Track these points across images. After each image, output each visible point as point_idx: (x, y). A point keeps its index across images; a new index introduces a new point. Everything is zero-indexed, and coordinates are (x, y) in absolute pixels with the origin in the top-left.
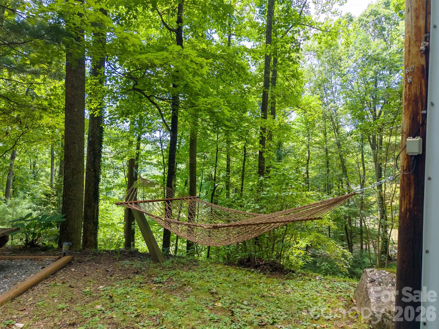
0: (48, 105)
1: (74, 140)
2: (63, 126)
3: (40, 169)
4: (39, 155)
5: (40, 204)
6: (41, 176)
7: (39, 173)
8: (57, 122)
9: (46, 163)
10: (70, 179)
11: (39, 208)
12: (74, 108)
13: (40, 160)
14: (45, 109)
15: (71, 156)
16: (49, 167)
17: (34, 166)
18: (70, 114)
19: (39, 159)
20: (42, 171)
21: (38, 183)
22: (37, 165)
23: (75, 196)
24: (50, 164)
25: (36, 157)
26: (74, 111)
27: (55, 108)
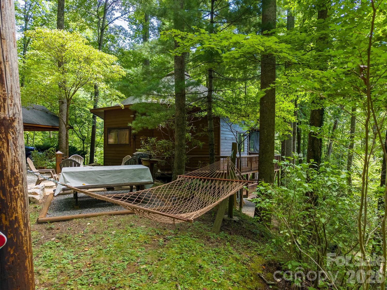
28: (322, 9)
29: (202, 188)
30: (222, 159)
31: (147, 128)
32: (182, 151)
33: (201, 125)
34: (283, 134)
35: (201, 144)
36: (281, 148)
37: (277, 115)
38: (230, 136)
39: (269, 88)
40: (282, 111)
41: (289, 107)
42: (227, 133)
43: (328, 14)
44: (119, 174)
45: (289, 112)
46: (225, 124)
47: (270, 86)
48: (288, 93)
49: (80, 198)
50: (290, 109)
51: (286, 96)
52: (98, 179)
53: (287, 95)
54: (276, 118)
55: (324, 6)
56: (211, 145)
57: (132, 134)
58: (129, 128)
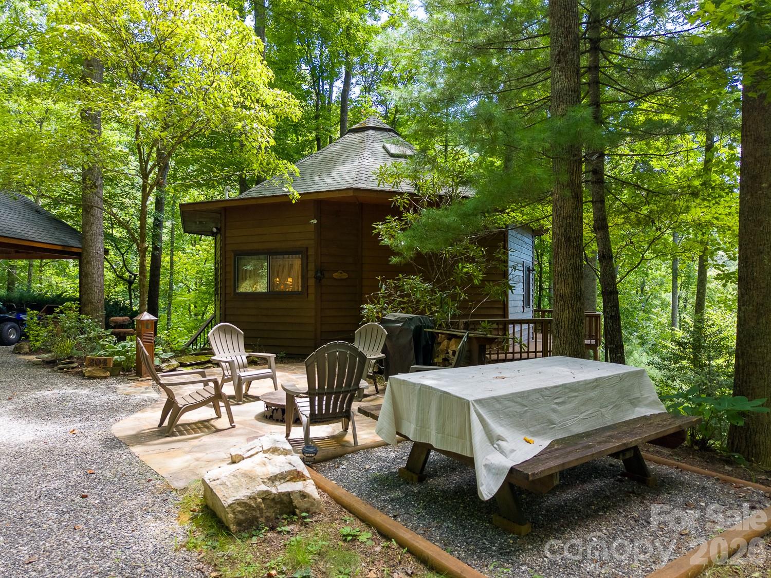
0: (701, 185)
1: (761, 247)
2: (734, 222)
3: (651, 294)
4: (650, 271)
5: (669, 359)
6: (655, 307)
7: (650, 300)
8: (716, 215)
9: (661, 284)
10: (752, 324)
11: (665, 365)
12: (761, 183)
13: (652, 279)
14: (695, 194)
15: (753, 279)
16: (666, 291)
17: (642, 290)
18: (752, 195)
19: (651, 277)
20: (655, 298)
21: (649, 319)
22: (647, 287)
23: (763, 358)
24: (669, 286)
25: (647, 275)
26: (761, 189)
27: (713, 188)
57: (311, 266)
58: (302, 252)
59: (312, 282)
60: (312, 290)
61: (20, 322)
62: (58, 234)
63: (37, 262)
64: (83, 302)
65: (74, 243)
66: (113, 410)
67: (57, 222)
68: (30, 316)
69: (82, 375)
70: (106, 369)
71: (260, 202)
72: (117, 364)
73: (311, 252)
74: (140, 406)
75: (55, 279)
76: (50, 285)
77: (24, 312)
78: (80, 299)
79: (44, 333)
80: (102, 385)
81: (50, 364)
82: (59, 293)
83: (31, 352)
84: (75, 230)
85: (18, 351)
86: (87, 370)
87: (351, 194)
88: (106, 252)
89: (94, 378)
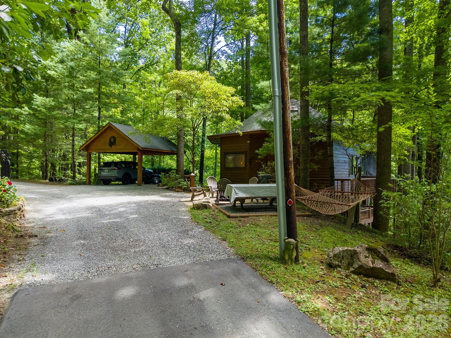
28: (438, 45)
29: (339, 198)
30: (336, 182)
31: (270, 154)
32: (307, 173)
33: (316, 149)
34: (399, 159)
35: (315, 167)
36: (397, 171)
37: (394, 140)
38: (342, 159)
39: (387, 126)
40: (398, 137)
41: (406, 132)
42: (339, 156)
43: (444, 48)
44: (268, 189)
45: (405, 137)
46: (338, 147)
47: (388, 124)
48: (404, 121)
49: (245, 206)
50: (407, 134)
51: (402, 123)
52: (255, 193)
53: (404, 123)
54: (393, 144)
55: (440, 42)
56: (331, 168)
57: (248, 158)
58: (245, 153)
59: (248, 164)
60: (248, 167)
61: (159, 177)
62: (170, 147)
63: (162, 156)
64: (178, 171)
65: (175, 150)
66: (182, 197)
67: (169, 142)
68: (162, 175)
69: (176, 191)
70: (182, 189)
71: (231, 135)
72: (185, 188)
73: (248, 153)
74: (188, 197)
75: (169, 161)
76: (167, 164)
77: (160, 174)
78: (176, 170)
79: (165, 180)
80: (180, 193)
81: (167, 189)
82: (170, 167)
83: (162, 186)
84: (175, 144)
85: (159, 186)
86: (177, 190)
87: (260, 132)
88: (185, 152)
89: (179, 192)
